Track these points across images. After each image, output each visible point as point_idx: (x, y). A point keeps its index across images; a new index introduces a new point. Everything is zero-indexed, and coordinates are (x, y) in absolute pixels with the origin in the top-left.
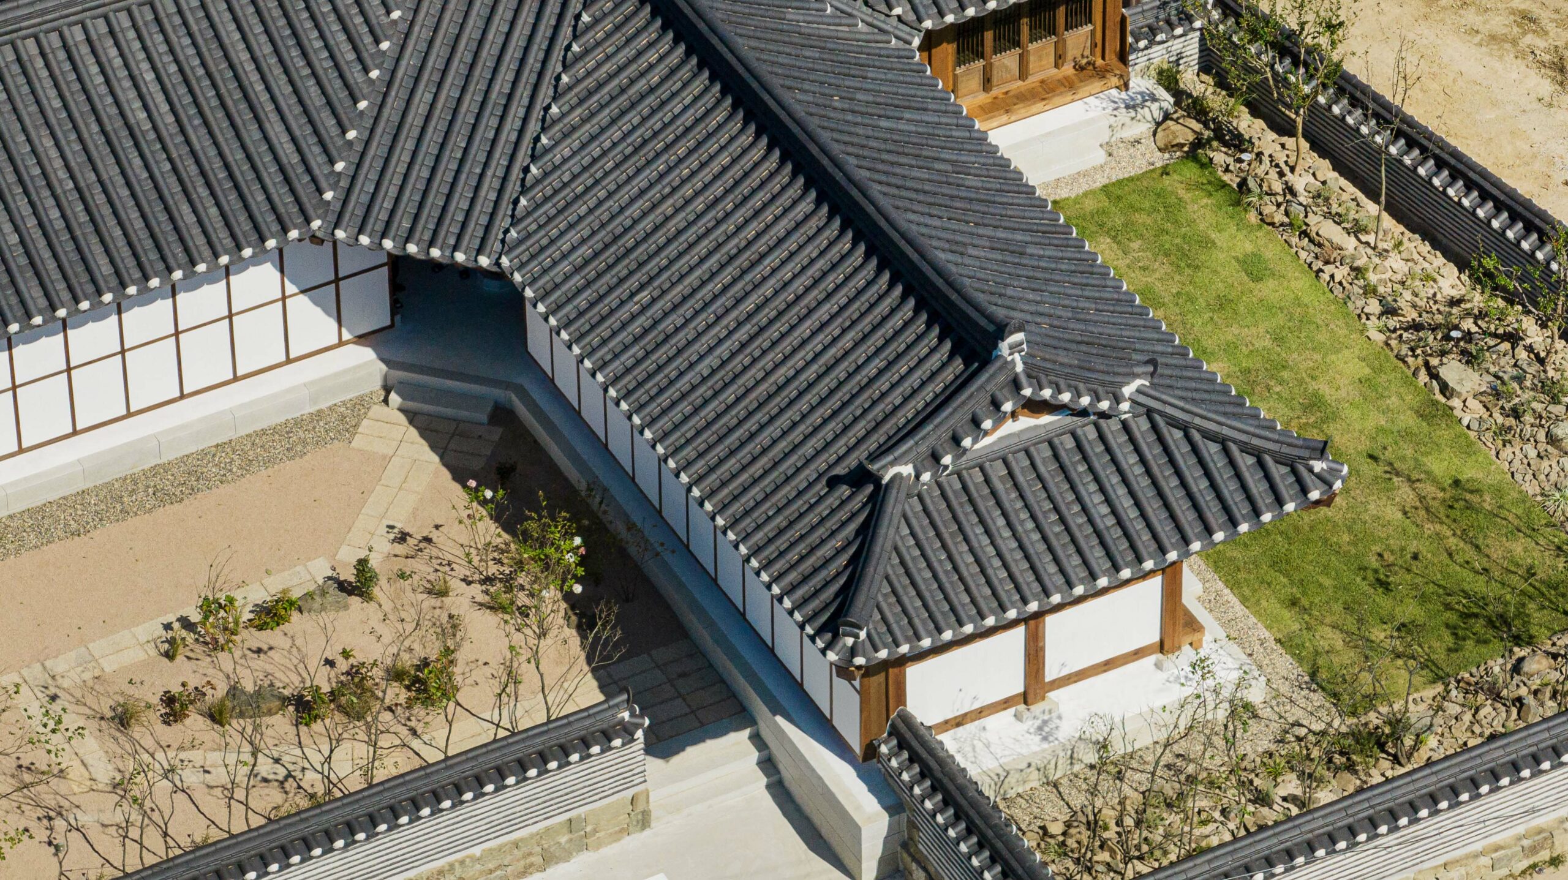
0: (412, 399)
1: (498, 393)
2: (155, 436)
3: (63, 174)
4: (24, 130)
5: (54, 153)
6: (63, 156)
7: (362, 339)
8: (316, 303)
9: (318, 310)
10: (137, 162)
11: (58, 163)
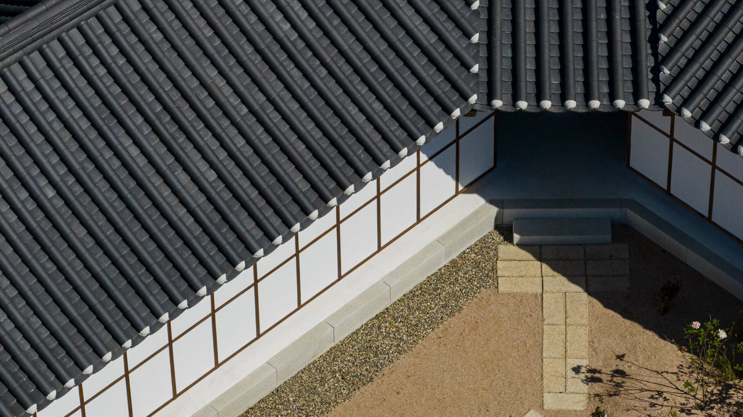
0: (529, 234)
1: (615, 212)
2: (326, 322)
3: (235, 101)
4: (188, 65)
5: (221, 83)
6: (229, 83)
7: (470, 188)
8: (439, 166)
9: (441, 171)
10: (296, 73)
11: (228, 91)
